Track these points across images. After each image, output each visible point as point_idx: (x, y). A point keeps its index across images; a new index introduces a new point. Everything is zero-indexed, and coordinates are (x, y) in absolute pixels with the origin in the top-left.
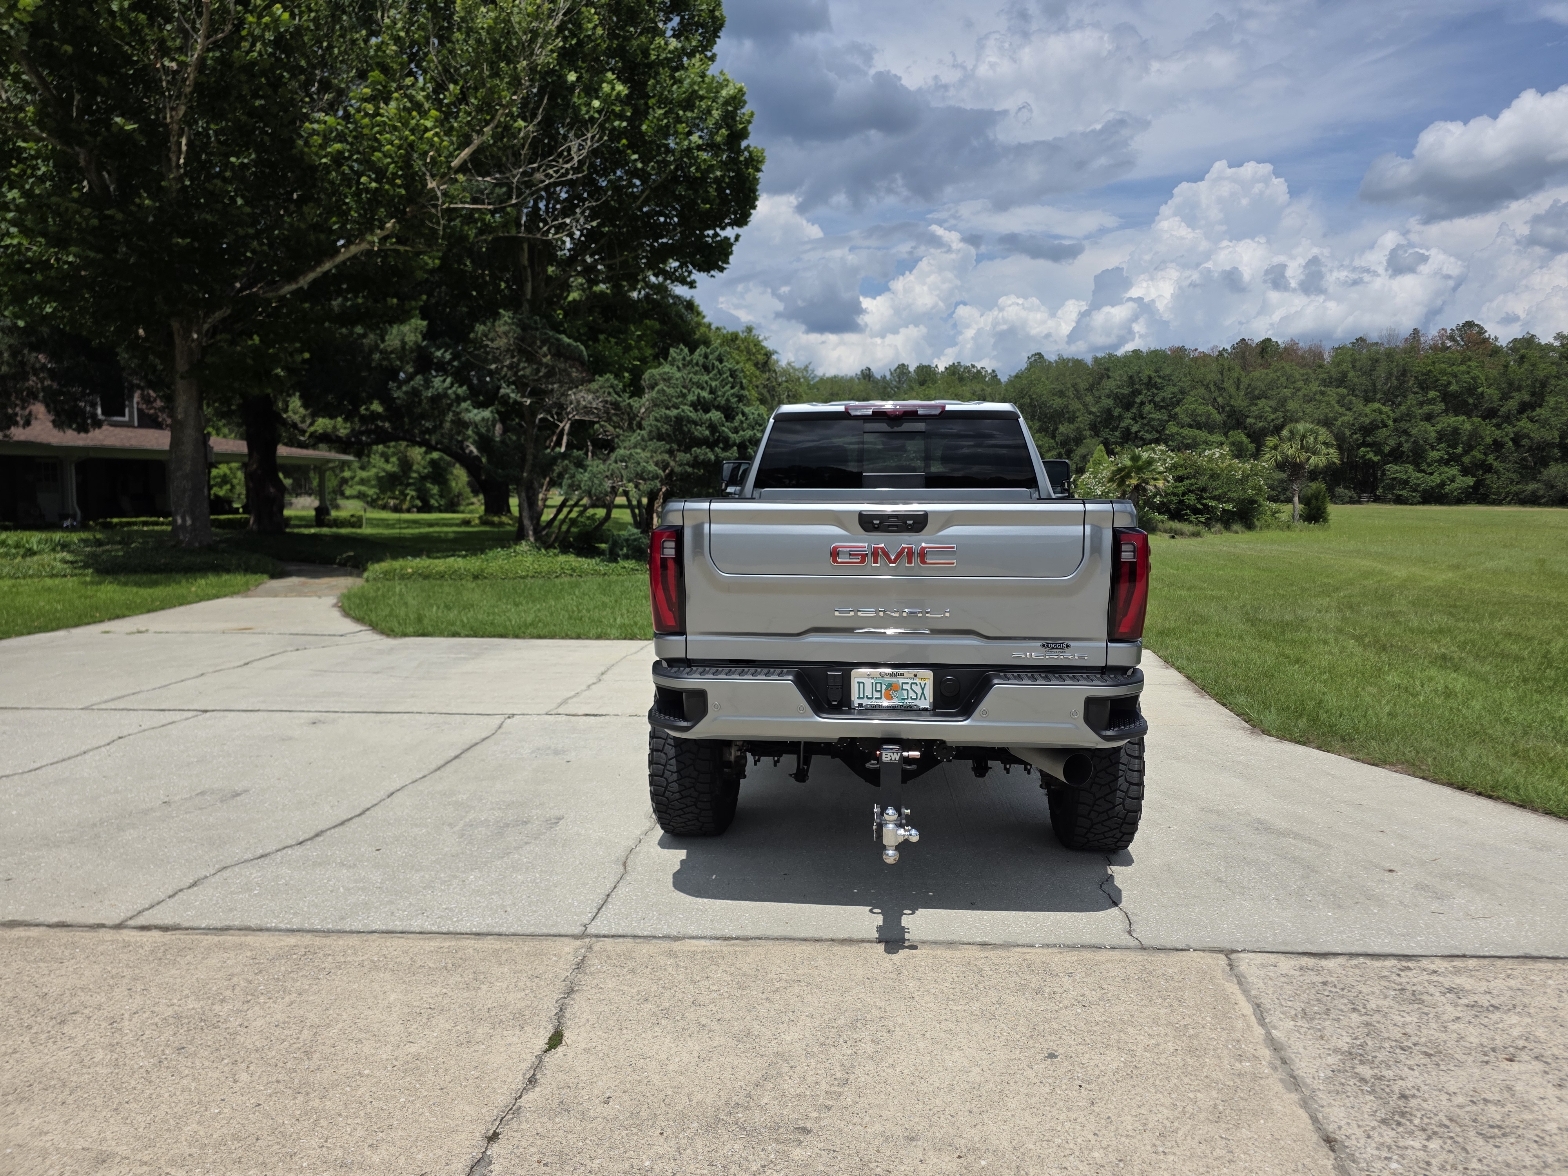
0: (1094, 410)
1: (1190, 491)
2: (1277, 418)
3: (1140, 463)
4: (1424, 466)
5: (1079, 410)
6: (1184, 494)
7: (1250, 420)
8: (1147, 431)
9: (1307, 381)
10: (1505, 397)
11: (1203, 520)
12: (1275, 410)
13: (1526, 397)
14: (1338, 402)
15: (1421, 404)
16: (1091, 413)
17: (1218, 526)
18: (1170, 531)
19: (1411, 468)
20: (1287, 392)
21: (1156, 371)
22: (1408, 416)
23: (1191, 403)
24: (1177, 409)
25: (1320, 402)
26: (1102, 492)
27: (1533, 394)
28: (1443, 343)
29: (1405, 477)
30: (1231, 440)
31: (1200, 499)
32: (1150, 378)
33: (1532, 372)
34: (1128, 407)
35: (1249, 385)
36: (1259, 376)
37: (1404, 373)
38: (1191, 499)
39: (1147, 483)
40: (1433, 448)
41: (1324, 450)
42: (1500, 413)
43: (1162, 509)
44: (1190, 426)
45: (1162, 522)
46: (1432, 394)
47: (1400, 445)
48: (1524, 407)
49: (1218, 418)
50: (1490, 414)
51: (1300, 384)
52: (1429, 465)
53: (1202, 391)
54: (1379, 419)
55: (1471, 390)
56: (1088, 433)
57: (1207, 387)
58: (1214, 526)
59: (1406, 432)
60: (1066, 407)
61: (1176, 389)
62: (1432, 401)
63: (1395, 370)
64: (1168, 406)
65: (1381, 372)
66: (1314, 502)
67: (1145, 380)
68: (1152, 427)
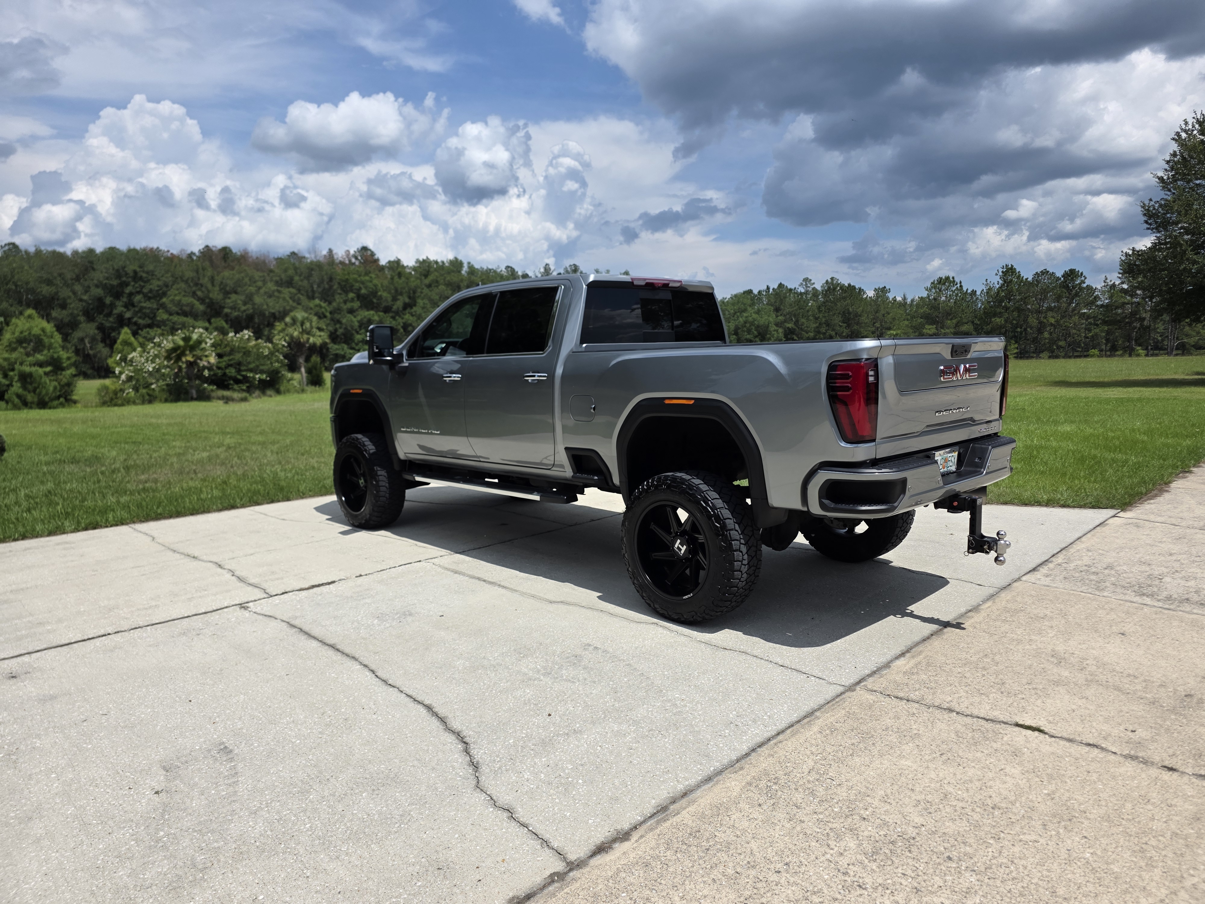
0: (85, 297)
1: (231, 365)
2: (248, 309)
3: (191, 343)
4: (353, 345)
5: (69, 297)
6: (226, 368)
7: (226, 310)
8: (140, 318)
9: (264, 282)
10: (395, 299)
11: (244, 388)
12: (245, 304)
13: (407, 300)
14: (291, 298)
15: (345, 302)
16: (81, 300)
17: (257, 393)
18: (222, 398)
19: (345, 347)
20: (252, 289)
21: (141, 267)
22: (338, 310)
23: (175, 295)
24: (164, 300)
25: (278, 298)
26: (154, 368)
27: (410, 297)
28: (350, 261)
29: (343, 353)
30: (214, 325)
31: (239, 371)
32: (135, 272)
33: (407, 283)
34: (117, 295)
35: (222, 283)
36: (228, 276)
37: (331, 279)
38: (232, 372)
39: (201, 360)
40: (358, 333)
41: (318, 333)
42: (393, 310)
43: (211, 381)
44: (178, 314)
45: (212, 390)
46: (351, 295)
47: (336, 330)
48: (406, 306)
49: (201, 308)
50: (387, 310)
51: (260, 284)
52: (357, 344)
53: (183, 285)
54: (320, 312)
55: (374, 293)
56: (82, 318)
57: (186, 282)
58: (254, 393)
59: (339, 322)
60: (57, 293)
61: (160, 283)
62: (352, 300)
63: (325, 277)
64: (158, 295)
65: (315, 278)
66: (314, 371)
67: (132, 274)
68: (144, 314)
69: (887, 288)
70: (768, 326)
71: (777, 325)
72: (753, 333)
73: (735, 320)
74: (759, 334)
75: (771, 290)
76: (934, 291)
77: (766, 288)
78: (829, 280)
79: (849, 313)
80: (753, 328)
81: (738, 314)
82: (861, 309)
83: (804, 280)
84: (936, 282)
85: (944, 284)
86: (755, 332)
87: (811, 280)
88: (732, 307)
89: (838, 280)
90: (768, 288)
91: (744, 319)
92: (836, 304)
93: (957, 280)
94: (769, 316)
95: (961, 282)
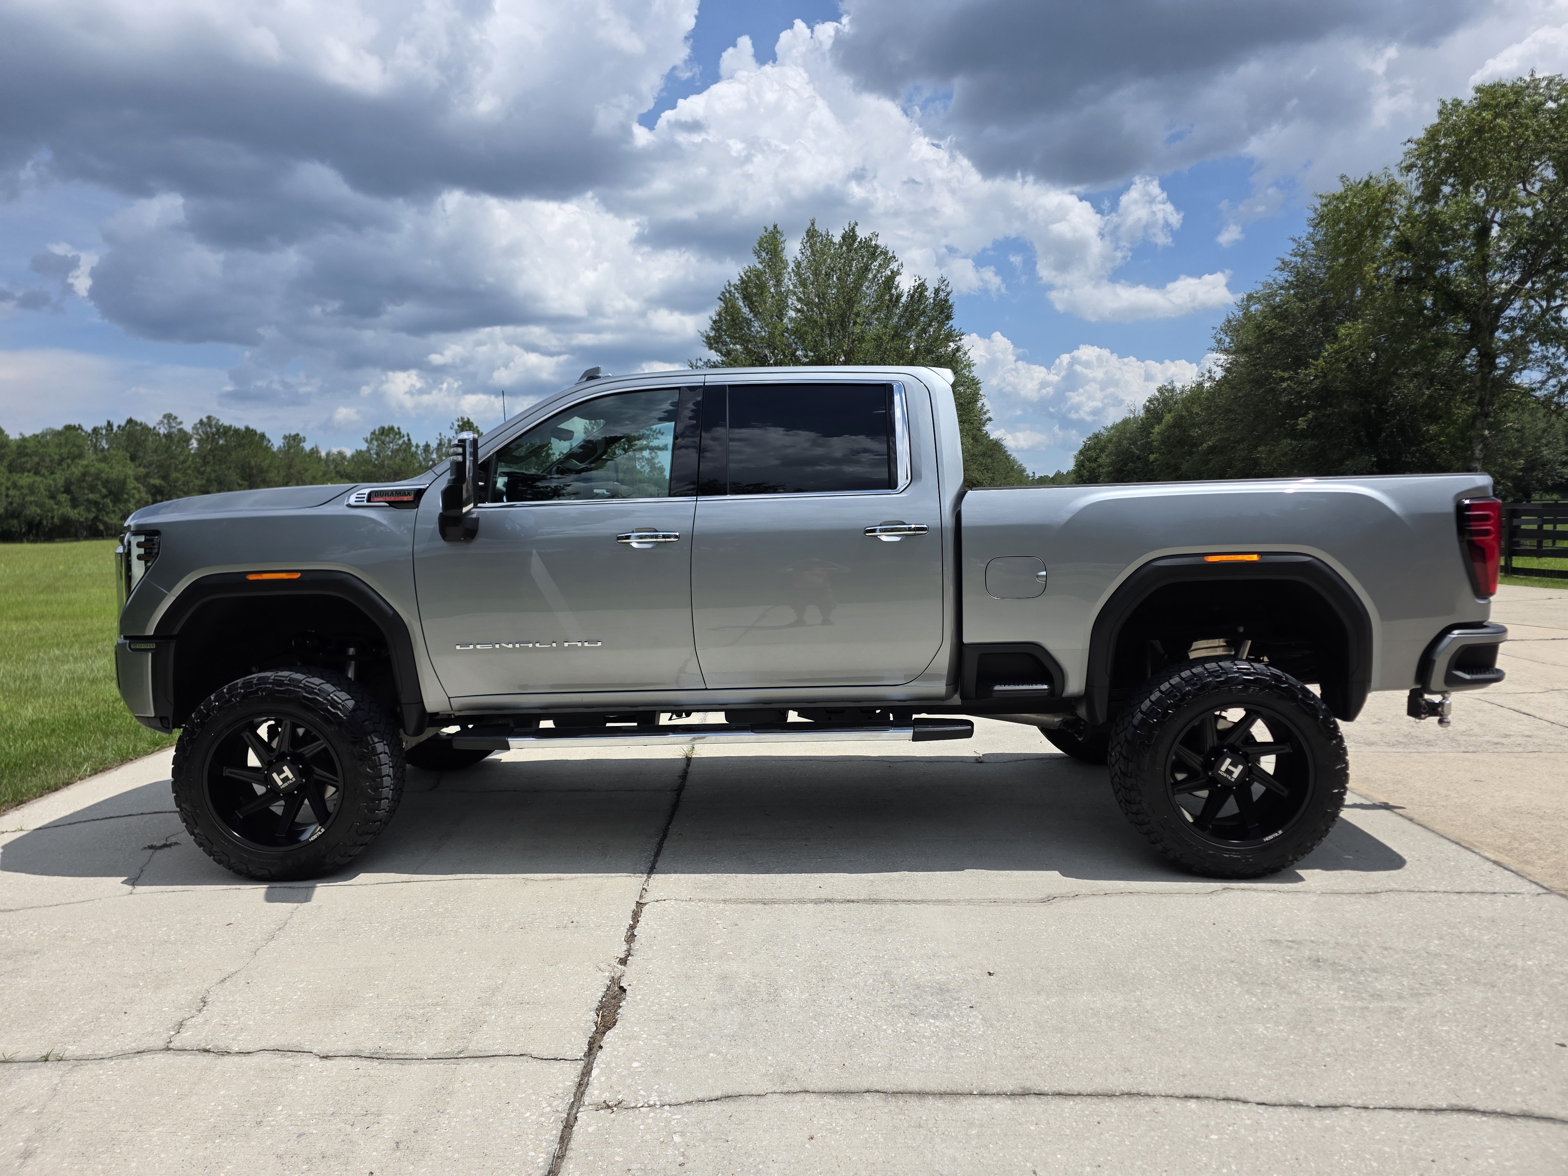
69: (302, 435)
70: (125, 482)
71: (137, 479)
72: (100, 492)
73: (63, 470)
74: (110, 492)
75: (115, 428)
76: (375, 443)
77: (106, 424)
78: (205, 420)
79: (251, 468)
80: (99, 483)
81: (69, 461)
82: (268, 461)
83: (165, 416)
84: (377, 432)
85: (388, 435)
86: (104, 491)
87: (176, 418)
88: (57, 450)
89: (218, 420)
90: (110, 424)
91: (81, 469)
92: (230, 454)
93: (404, 431)
94: (124, 466)
95: (408, 435)
